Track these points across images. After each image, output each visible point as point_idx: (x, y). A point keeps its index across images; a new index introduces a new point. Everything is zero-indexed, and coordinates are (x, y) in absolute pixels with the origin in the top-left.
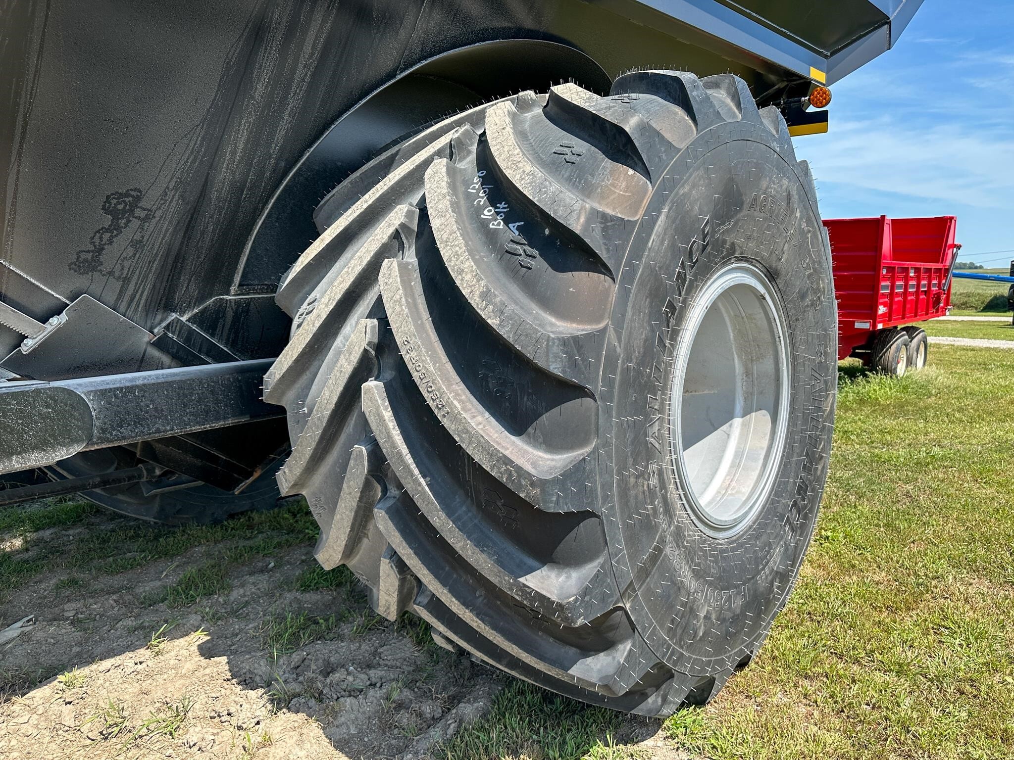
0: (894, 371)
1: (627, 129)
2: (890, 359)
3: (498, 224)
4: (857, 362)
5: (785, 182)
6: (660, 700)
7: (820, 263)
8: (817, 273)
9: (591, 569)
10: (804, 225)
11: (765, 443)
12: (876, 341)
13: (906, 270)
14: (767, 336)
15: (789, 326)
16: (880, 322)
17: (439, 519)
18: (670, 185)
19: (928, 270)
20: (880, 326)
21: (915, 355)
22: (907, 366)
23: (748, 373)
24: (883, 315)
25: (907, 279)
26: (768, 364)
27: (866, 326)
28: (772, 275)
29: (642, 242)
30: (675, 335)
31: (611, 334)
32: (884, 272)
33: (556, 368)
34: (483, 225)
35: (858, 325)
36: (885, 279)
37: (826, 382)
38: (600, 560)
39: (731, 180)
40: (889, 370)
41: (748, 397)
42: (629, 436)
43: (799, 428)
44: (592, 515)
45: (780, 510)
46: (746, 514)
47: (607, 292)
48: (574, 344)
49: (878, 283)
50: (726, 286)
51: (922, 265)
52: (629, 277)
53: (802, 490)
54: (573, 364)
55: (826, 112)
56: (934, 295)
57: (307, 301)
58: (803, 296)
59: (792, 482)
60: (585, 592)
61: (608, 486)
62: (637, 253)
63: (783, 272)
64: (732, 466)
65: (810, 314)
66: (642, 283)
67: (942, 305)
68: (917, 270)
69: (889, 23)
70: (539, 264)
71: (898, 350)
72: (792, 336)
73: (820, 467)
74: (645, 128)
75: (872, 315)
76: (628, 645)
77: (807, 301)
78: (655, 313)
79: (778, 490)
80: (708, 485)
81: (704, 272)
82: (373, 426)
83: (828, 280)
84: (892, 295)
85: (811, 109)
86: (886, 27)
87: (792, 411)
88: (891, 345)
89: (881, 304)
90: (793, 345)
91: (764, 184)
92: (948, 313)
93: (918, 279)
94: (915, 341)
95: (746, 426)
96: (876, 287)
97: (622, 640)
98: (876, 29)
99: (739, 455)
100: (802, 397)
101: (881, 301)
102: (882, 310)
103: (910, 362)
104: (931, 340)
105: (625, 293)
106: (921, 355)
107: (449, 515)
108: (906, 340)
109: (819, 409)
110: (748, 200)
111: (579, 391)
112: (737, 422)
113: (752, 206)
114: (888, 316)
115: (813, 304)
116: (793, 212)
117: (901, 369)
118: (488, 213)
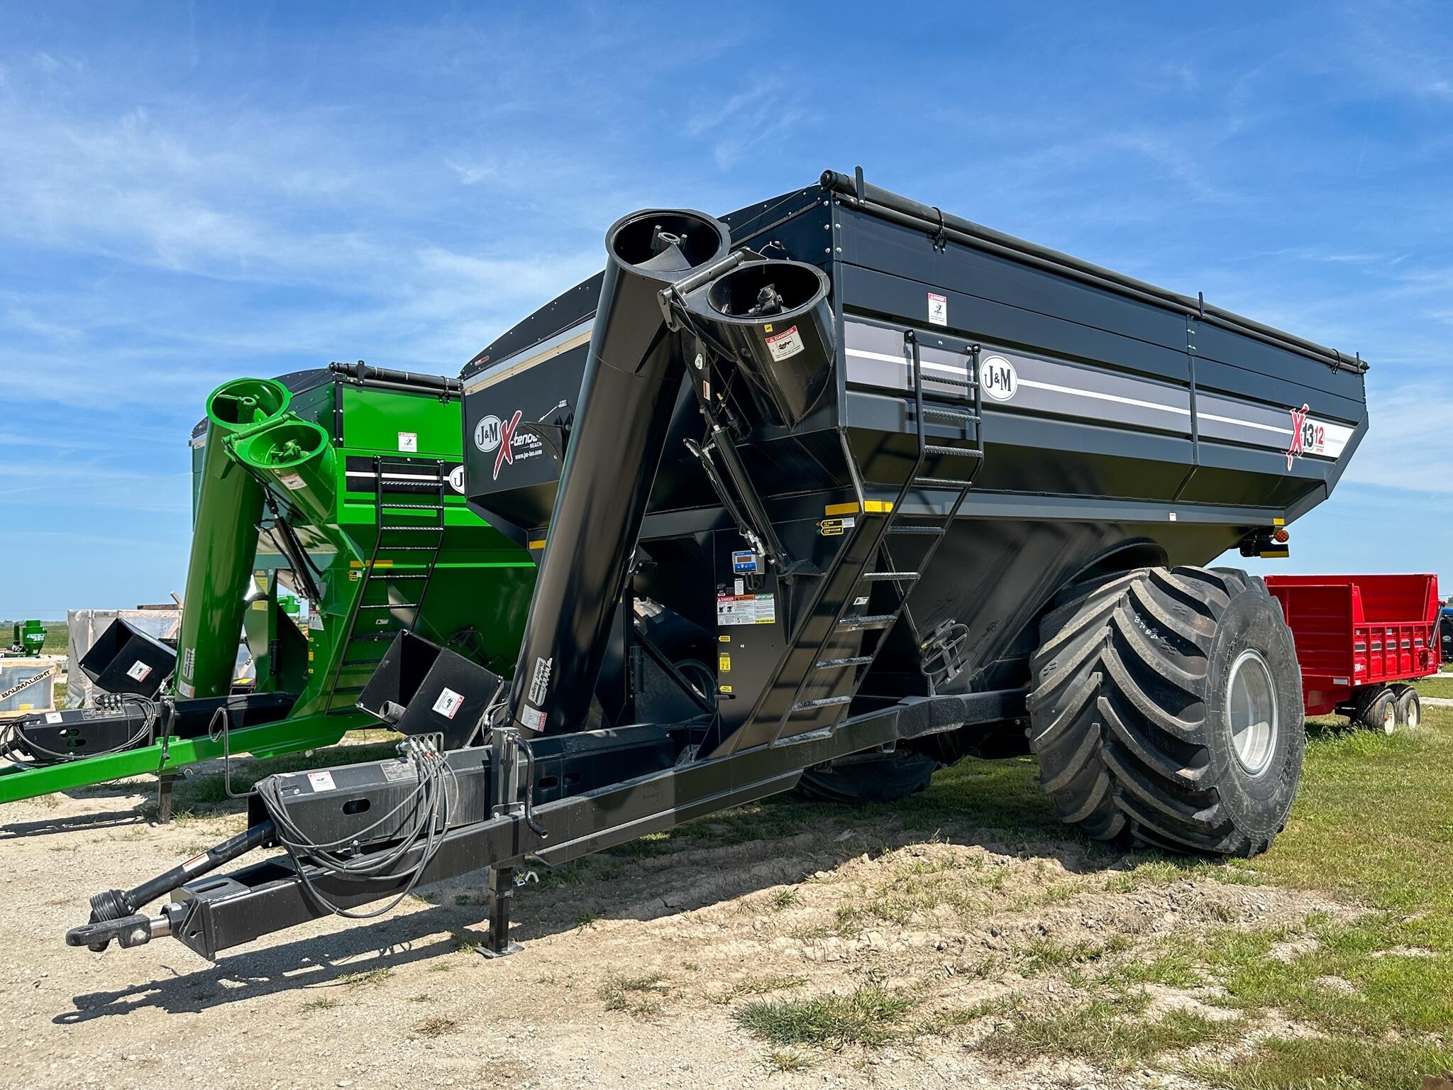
0: (1382, 727)
1: (1206, 603)
2: (1376, 715)
3: (1155, 637)
4: (1345, 719)
5: (1267, 612)
6: (1228, 841)
7: (1288, 647)
8: (1287, 652)
9: (1204, 769)
10: (1278, 630)
11: (1267, 738)
12: (1360, 697)
13: (1382, 630)
14: (1264, 684)
15: (1275, 678)
16: (1357, 679)
17: (1138, 751)
18: (1223, 623)
19: (1409, 629)
20: (1358, 683)
21: (1405, 713)
22: (1396, 723)
23: (1254, 702)
24: (1361, 672)
25: (1383, 638)
26: (1265, 698)
27: (1344, 682)
28: (1264, 654)
29: (1215, 645)
30: (1227, 680)
31: (1208, 678)
32: (1358, 633)
33: (1191, 691)
34: (1148, 637)
35: (1336, 682)
36: (1359, 638)
37: (1297, 708)
38: (1206, 767)
39: (1244, 617)
40: (1373, 725)
41: (1255, 714)
42: (1216, 718)
43: (1284, 731)
44: (1204, 747)
45: (1277, 771)
46: (1263, 767)
47: (1205, 664)
48: (1196, 682)
49: (1352, 644)
50: (1245, 659)
51: (1400, 624)
52: (1212, 658)
53: (1289, 763)
54: (1197, 689)
55: (1287, 545)
56: (1420, 652)
57: (1050, 663)
58: (1280, 664)
59: (1283, 759)
60: (1203, 777)
61: (1209, 736)
62: (1214, 650)
63: (1269, 652)
64: (1250, 749)
65: (1285, 672)
66: (1216, 661)
67: (1431, 663)
68: (1395, 629)
69: (1325, 483)
70: (1177, 653)
71: (1384, 706)
72: (1276, 683)
73: (1297, 754)
74: (1212, 602)
75: (1349, 672)
76: (1217, 806)
77: (1283, 666)
78: (1221, 672)
79: (1276, 761)
80: (1243, 746)
81: (1236, 655)
82: (1104, 715)
83: (1293, 655)
84: (1368, 654)
85: (1274, 542)
86: (1323, 485)
87: (1280, 722)
88: (1376, 702)
89: (1358, 662)
90: (1277, 688)
91: (1258, 615)
92: (1439, 671)
93: (1398, 638)
94: (1404, 698)
95: (1255, 731)
96: (1350, 647)
97: (1215, 804)
98: (1315, 488)
99: (1253, 744)
100: (1284, 715)
101: (1356, 659)
102: (1358, 667)
103: (1399, 719)
104: (1422, 701)
105: (1211, 664)
106: (1413, 714)
107: (1143, 748)
108: (1392, 697)
109: (1294, 722)
110: (1251, 623)
111: (1198, 700)
112: (1251, 728)
113: (1254, 625)
114: (1366, 673)
115: (1286, 667)
116: (1272, 624)
117: (1390, 726)
118: (1148, 632)
